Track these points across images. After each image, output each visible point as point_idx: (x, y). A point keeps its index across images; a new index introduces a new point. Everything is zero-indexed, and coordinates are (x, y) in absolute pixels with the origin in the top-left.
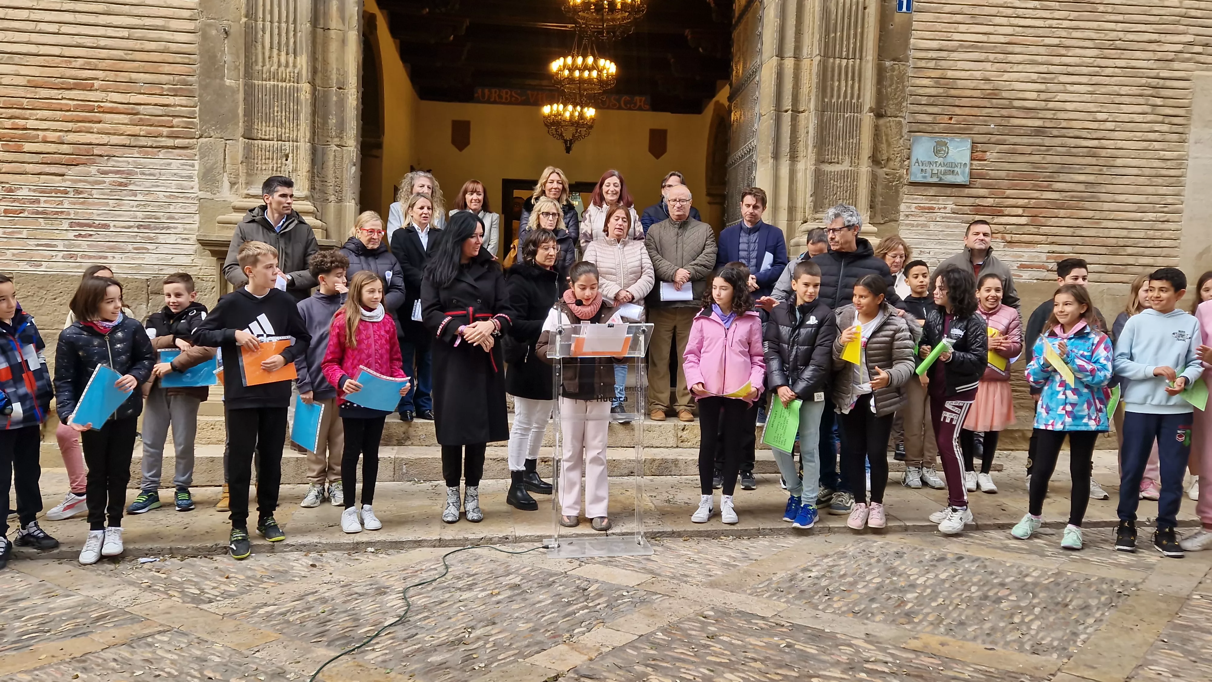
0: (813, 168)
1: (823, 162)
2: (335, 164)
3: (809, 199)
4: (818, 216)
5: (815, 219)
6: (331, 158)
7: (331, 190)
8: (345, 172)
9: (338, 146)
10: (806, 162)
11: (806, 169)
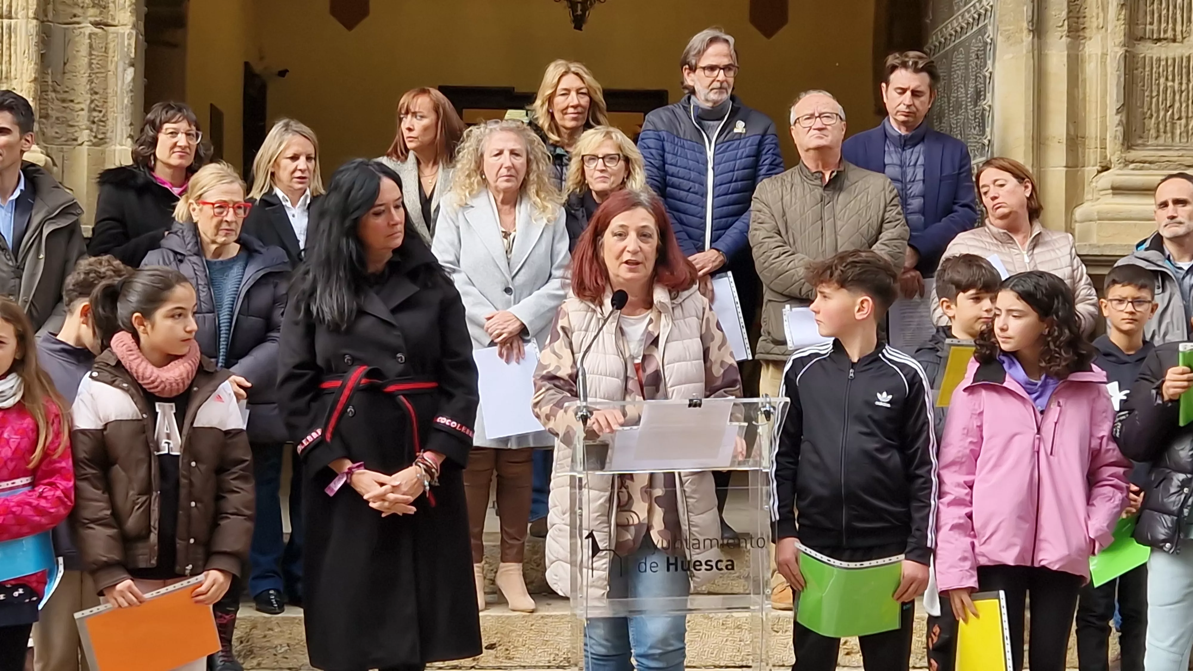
0: (1121, 51)
1: (1142, 39)
2: (90, 64)
3: (1113, 120)
4: (1133, 155)
5: (1127, 163)
6: (84, 50)
7: (82, 118)
8: (111, 81)
9: (96, 24)
10: (1104, 39)
11: (1104, 55)
